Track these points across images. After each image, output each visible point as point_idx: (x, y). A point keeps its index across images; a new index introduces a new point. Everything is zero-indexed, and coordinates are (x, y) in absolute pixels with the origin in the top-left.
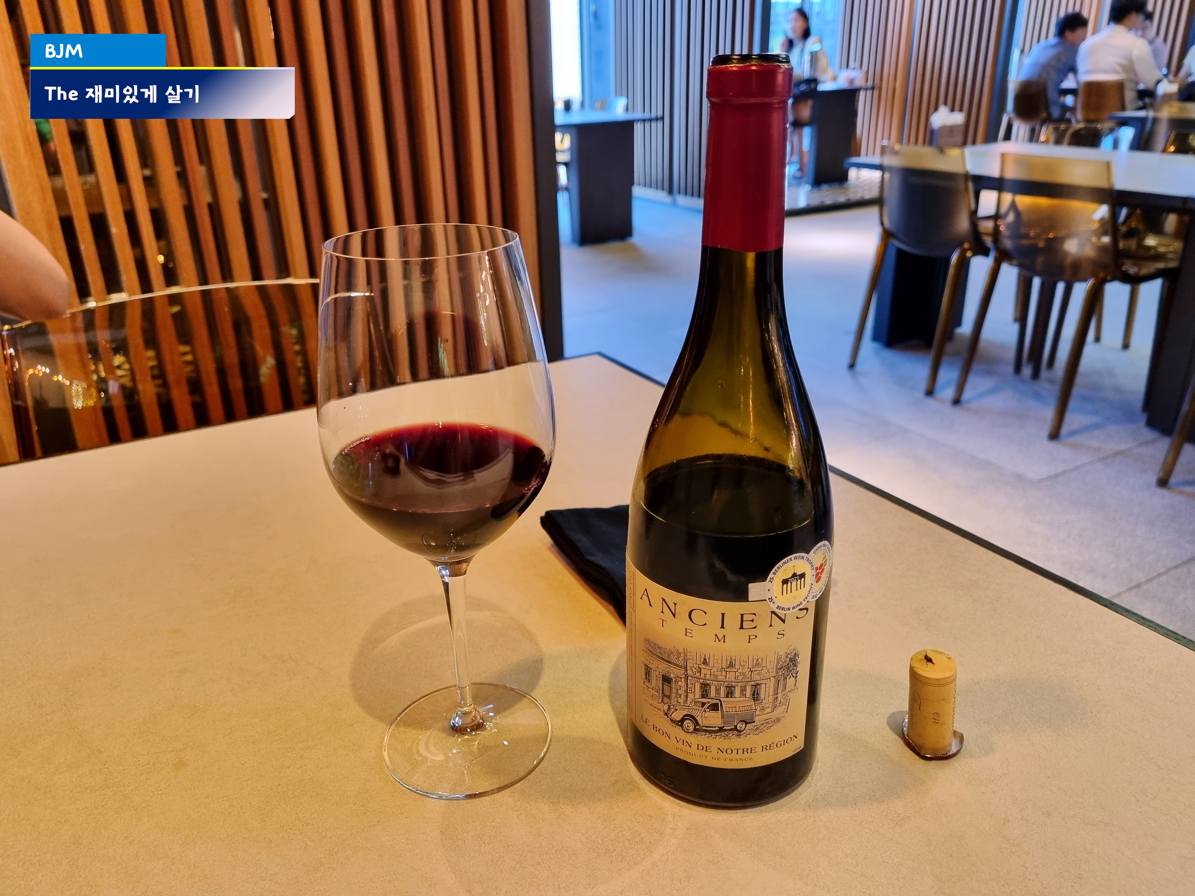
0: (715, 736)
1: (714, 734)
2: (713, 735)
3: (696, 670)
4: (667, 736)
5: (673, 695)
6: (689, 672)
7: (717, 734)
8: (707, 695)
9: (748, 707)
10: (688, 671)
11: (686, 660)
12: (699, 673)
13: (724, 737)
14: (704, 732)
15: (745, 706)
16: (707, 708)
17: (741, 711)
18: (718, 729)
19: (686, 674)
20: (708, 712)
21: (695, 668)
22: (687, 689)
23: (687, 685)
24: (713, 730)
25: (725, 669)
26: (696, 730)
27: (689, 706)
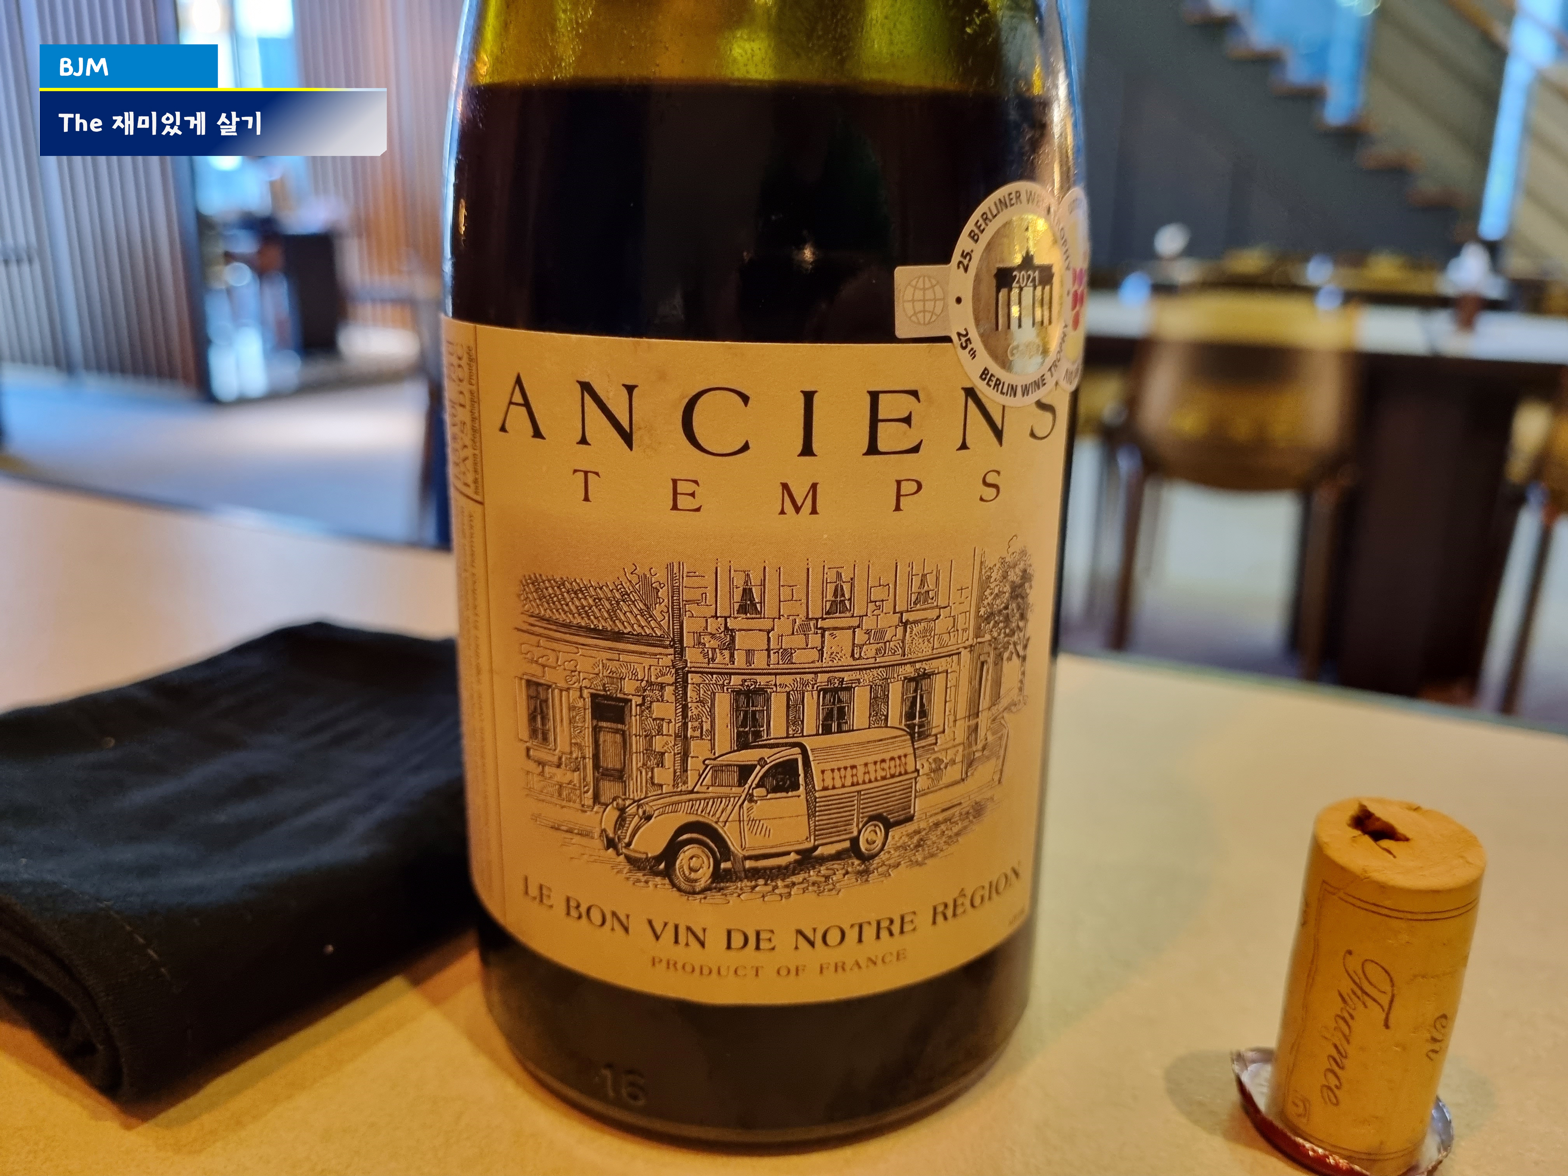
0: (787, 886)
1: (783, 880)
2: (780, 883)
3: (714, 643)
4: (617, 926)
5: (636, 762)
6: (692, 656)
7: (794, 879)
8: (757, 735)
9: (893, 763)
10: (689, 655)
11: (677, 613)
12: (727, 653)
13: (815, 888)
14: (747, 877)
15: (883, 761)
16: (758, 786)
17: (870, 781)
18: (798, 857)
19: (680, 665)
20: (762, 798)
21: (713, 635)
22: (685, 725)
23: (685, 708)
24: (779, 868)
25: (817, 619)
26: (719, 877)
27: (692, 792)
